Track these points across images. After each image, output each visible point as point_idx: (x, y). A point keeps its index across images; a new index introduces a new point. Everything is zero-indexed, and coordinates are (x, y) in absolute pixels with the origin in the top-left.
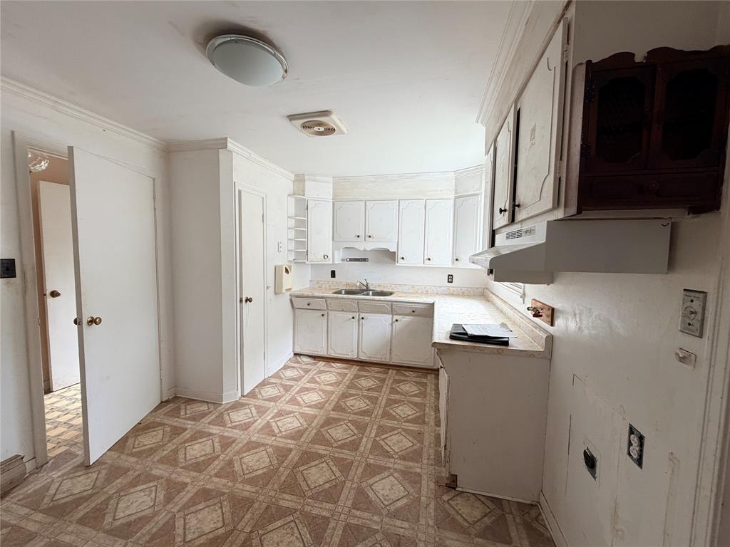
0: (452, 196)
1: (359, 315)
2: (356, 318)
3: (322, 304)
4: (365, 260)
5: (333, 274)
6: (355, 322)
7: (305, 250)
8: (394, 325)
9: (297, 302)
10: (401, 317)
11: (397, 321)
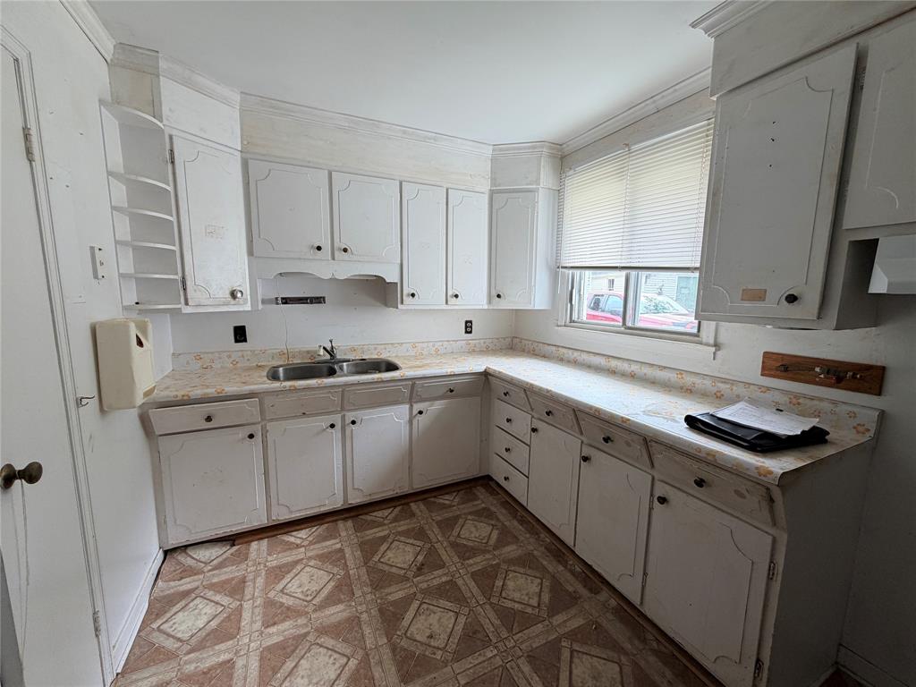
1: (343, 418)
2: (338, 426)
3: (250, 409)
4: (319, 300)
5: (240, 334)
6: (336, 433)
7: (178, 277)
8: (415, 422)
9: (162, 420)
10: (427, 404)
11: (421, 413)
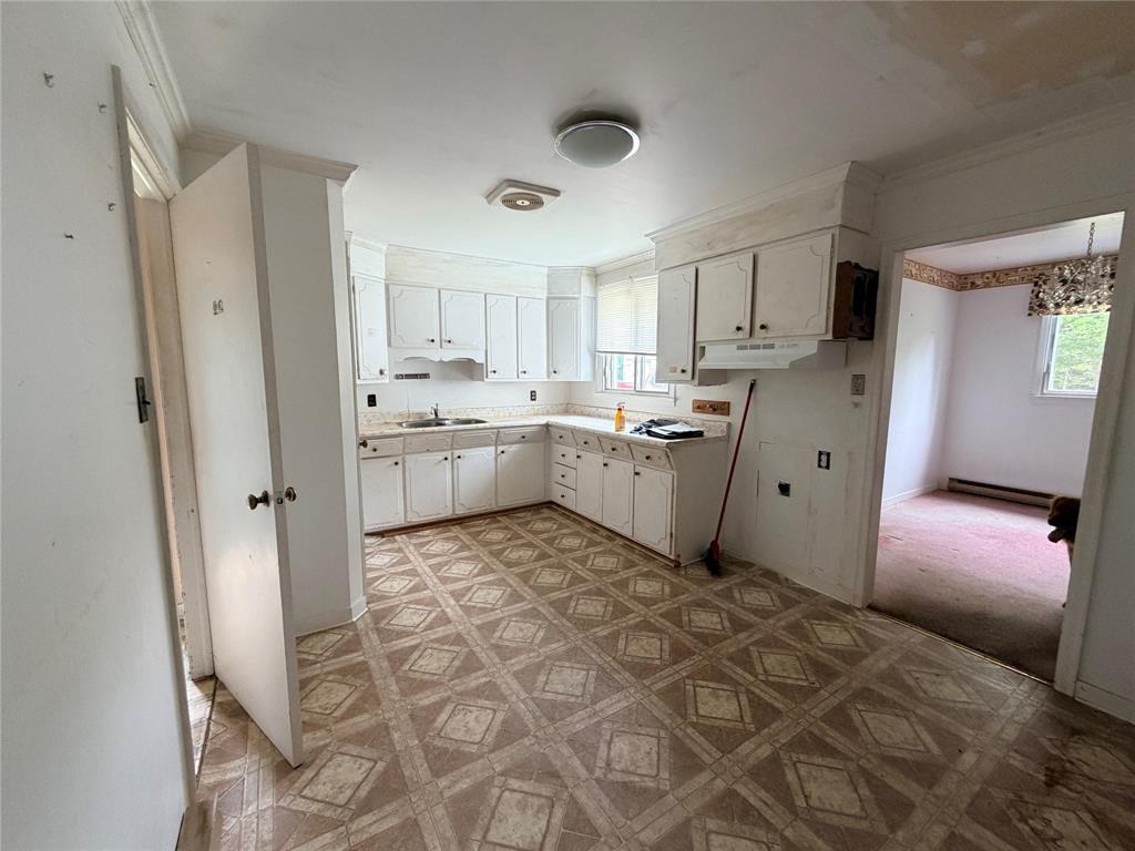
0: (544, 295)
1: (453, 454)
2: (450, 459)
3: (397, 445)
4: (425, 376)
5: (372, 400)
6: (449, 463)
8: (499, 459)
10: (507, 446)
11: (503, 452)
